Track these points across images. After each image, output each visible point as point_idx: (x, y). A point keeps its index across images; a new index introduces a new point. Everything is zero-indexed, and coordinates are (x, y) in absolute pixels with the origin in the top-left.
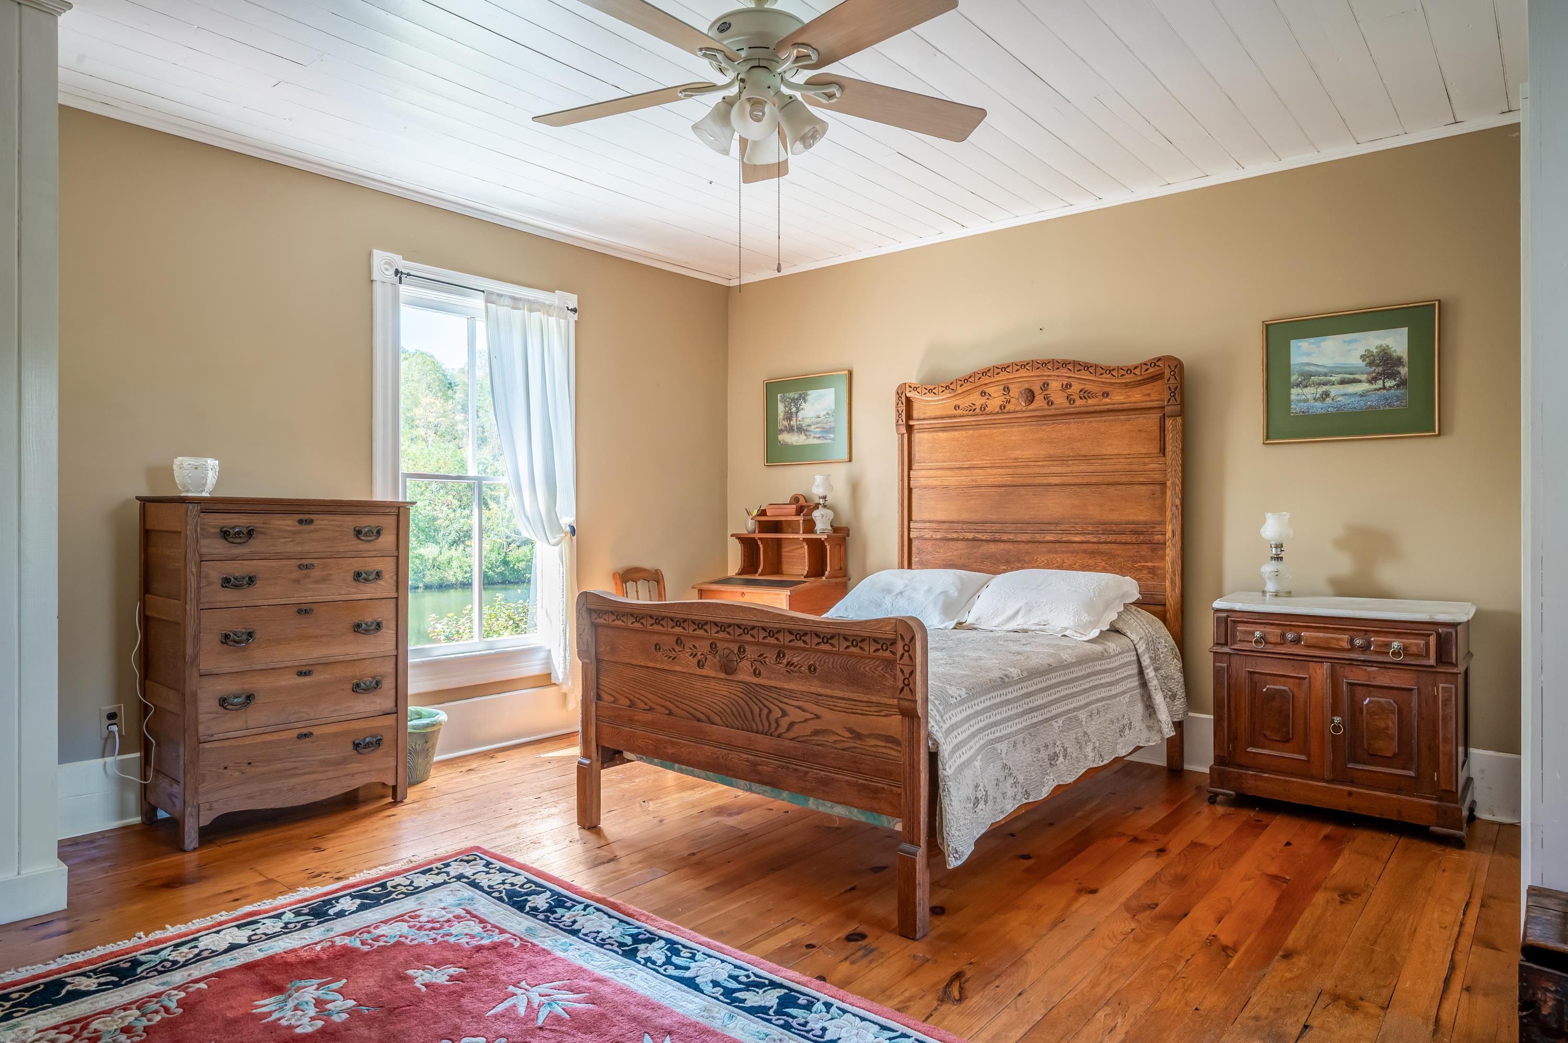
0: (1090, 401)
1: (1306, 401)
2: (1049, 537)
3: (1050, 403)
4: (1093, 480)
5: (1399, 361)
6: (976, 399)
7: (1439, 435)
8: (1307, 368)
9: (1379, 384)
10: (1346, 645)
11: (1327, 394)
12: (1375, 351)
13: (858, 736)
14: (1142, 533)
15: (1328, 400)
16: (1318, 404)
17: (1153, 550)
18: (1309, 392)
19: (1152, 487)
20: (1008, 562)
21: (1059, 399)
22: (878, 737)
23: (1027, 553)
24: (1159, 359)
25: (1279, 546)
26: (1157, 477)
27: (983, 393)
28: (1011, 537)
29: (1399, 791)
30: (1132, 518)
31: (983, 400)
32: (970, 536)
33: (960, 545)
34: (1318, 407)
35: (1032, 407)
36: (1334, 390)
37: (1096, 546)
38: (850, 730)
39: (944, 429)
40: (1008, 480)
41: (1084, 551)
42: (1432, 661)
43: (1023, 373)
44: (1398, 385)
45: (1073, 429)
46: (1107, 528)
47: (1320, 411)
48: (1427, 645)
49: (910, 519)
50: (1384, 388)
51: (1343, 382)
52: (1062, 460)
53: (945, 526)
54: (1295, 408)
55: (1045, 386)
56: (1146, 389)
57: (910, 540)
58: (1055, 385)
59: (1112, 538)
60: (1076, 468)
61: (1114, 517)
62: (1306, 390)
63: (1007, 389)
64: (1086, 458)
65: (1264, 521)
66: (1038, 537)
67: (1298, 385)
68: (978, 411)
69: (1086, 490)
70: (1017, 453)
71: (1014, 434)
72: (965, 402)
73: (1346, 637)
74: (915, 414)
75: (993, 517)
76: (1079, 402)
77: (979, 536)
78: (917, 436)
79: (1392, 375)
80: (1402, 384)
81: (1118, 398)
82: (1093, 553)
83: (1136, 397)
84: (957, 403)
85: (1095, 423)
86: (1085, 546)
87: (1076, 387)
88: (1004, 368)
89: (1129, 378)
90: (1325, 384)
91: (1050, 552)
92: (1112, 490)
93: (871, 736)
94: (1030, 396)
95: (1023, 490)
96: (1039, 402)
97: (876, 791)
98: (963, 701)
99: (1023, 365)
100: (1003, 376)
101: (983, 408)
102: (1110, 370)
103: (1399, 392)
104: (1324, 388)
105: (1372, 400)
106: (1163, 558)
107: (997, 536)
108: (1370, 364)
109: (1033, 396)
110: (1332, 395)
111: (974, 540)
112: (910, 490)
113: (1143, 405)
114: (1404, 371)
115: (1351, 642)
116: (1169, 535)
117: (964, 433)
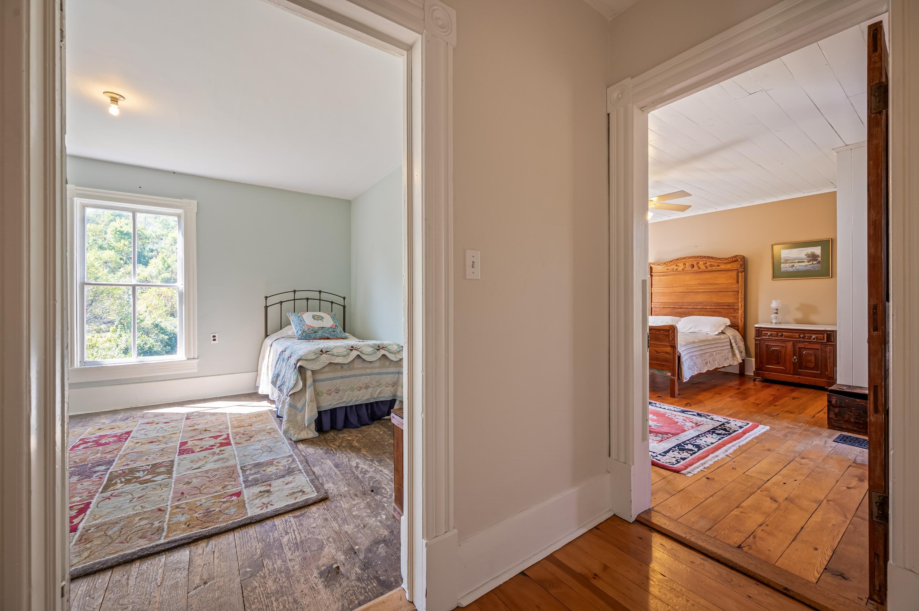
0: (713, 268)
1: (786, 267)
2: (699, 307)
3: (699, 268)
4: (714, 290)
5: (818, 256)
6: (675, 267)
7: (831, 277)
8: (786, 258)
9: (811, 263)
10: (798, 337)
11: (793, 266)
12: (810, 253)
13: (658, 352)
14: (731, 306)
15: (794, 268)
16: (791, 268)
17: (734, 311)
18: (787, 265)
19: (734, 293)
20: (685, 314)
21: (703, 267)
22: (664, 352)
23: (691, 312)
24: (737, 256)
25: (777, 310)
26: (736, 289)
27: (677, 265)
28: (686, 307)
29: (815, 377)
30: (727, 301)
31: (677, 267)
32: (672, 307)
33: (669, 309)
34: (791, 269)
35: (693, 269)
36: (796, 265)
37: (715, 310)
38: (656, 351)
39: (663, 276)
40: (685, 290)
41: (711, 311)
42: (825, 341)
43: (690, 259)
44: (818, 263)
45: (708, 275)
46: (719, 304)
47: (791, 271)
48: (824, 337)
49: (651, 302)
50: (813, 264)
51: (799, 262)
52: (704, 285)
53: (664, 304)
54: (783, 270)
55: (698, 263)
56: (732, 264)
57: (651, 308)
58: (701, 263)
59: (720, 307)
60: (708, 287)
61: (721, 301)
62: (786, 265)
63: (685, 264)
64: (711, 284)
65: (772, 303)
66: (695, 307)
67: (784, 263)
68: (675, 270)
69: (712, 293)
70: (689, 283)
71: (687, 277)
72: (670, 268)
73: (798, 334)
74: (653, 271)
75: (680, 301)
76: (709, 268)
77: (675, 306)
78: (653, 278)
79: (815, 260)
80: (819, 263)
81: (723, 267)
82: (714, 312)
83: (729, 266)
84: (668, 268)
85: (715, 274)
86: (711, 310)
87: (708, 264)
88: (684, 258)
89: (726, 261)
90: (793, 263)
91: (699, 311)
92: (720, 293)
93: (662, 352)
94: (693, 266)
95: (690, 293)
96: (696, 268)
97: (663, 365)
98: (685, 345)
99: (691, 257)
100: (683, 260)
101: (676, 270)
102: (720, 259)
103: (818, 265)
104: (793, 264)
105: (809, 268)
106: (738, 313)
107: (681, 307)
108: (808, 257)
109: (694, 266)
110: (795, 266)
111: (673, 308)
112: (651, 293)
113: (731, 269)
114: (819, 259)
115: (799, 336)
116: (740, 306)
117: (670, 277)
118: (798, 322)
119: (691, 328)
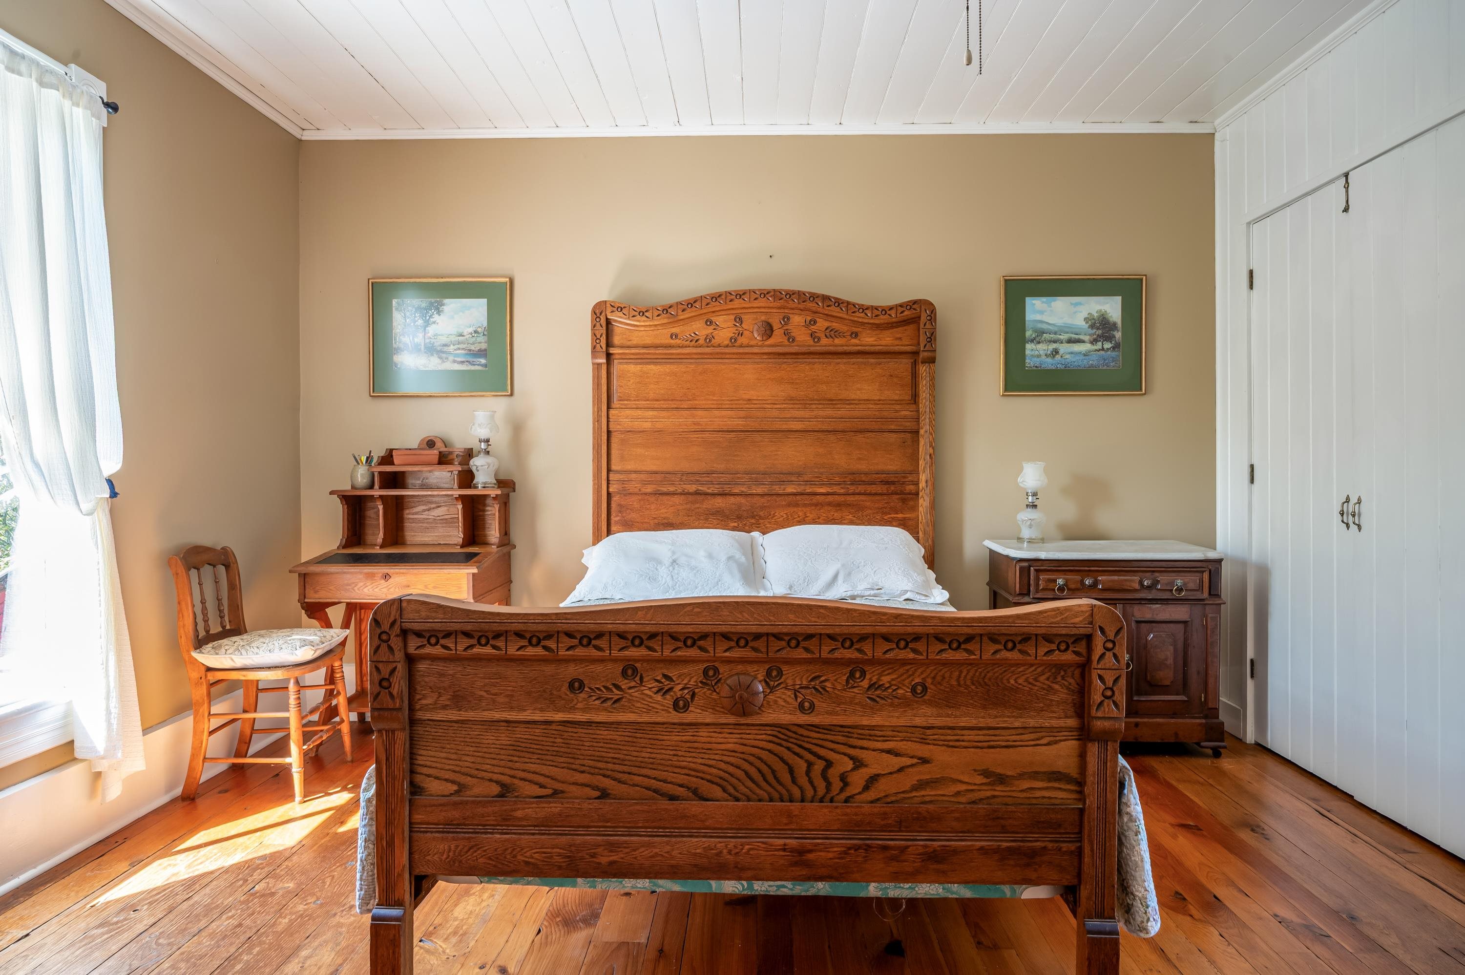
0: (837, 341)
1: (1039, 356)
2: (790, 489)
3: (792, 339)
4: (841, 427)
5: (1114, 326)
6: (700, 329)
7: (1145, 394)
8: (1040, 326)
9: (1099, 345)
10: (1137, 586)
11: (1056, 352)
12: (1096, 315)
13: (1002, 779)
14: (893, 483)
15: (1058, 357)
16: (1049, 360)
17: (904, 501)
18: (1042, 348)
19: (902, 435)
20: (739, 518)
21: (802, 337)
22: (1035, 775)
23: (763, 508)
24: (915, 302)
25: (1035, 494)
26: (909, 425)
27: (709, 322)
28: (744, 489)
29: (1174, 715)
30: (881, 467)
31: (709, 330)
32: (692, 488)
33: (677, 499)
34: (1049, 363)
35: (770, 341)
36: (1064, 348)
37: (842, 498)
39: (654, 361)
40: (739, 423)
41: (830, 504)
42: (1206, 595)
43: (762, 302)
44: (1114, 348)
45: (819, 370)
46: (854, 478)
47: (1050, 367)
48: (1201, 581)
49: (609, 470)
50: (1103, 349)
51: (1070, 341)
52: (805, 403)
53: (659, 477)
54: (1030, 362)
55: (787, 319)
56: (898, 332)
57: (609, 494)
58: (797, 320)
59: (861, 488)
60: (821, 413)
61: (863, 466)
62: (1040, 346)
63: (739, 320)
64: (832, 402)
65: (1021, 470)
66: (777, 489)
67: (1032, 341)
68: (701, 342)
69: (832, 437)
70: (752, 394)
71: (749, 372)
72: (686, 331)
73: (1137, 578)
74: (617, 340)
75: (721, 467)
76: (824, 341)
77: (704, 489)
78: (617, 367)
79: (1109, 339)
80: (1116, 347)
81: (868, 340)
82: (839, 506)
83: (887, 340)
84: (674, 330)
85: (842, 365)
86: (830, 498)
87: (822, 324)
88: (740, 295)
89: (883, 319)
90: (1055, 342)
91: (789, 505)
92: (860, 438)
94: (768, 330)
95: (757, 437)
96: (778, 336)
99: (765, 293)
100: (737, 303)
101: (709, 339)
102: (864, 309)
103: (1114, 354)
104: (1054, 346)
105: (1093, 360)
106: (915, 508)
107: (727, 489)
108: (1092, 327)
109: (772, 330)
110: (1061, 352)
111: (697, 493)
112: (609, 432)
113: (896, 348)
114: (1118, 335)
115: (1141, 583)
116: (922, 485)
117: (682, 368)
118: (1071, 535)
119: (835, 577)
